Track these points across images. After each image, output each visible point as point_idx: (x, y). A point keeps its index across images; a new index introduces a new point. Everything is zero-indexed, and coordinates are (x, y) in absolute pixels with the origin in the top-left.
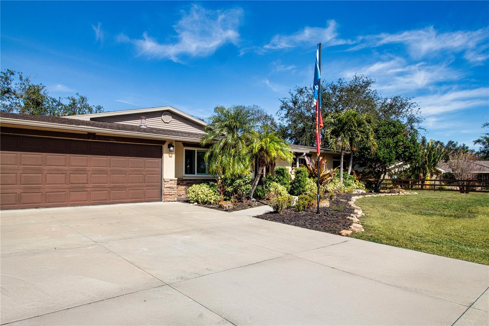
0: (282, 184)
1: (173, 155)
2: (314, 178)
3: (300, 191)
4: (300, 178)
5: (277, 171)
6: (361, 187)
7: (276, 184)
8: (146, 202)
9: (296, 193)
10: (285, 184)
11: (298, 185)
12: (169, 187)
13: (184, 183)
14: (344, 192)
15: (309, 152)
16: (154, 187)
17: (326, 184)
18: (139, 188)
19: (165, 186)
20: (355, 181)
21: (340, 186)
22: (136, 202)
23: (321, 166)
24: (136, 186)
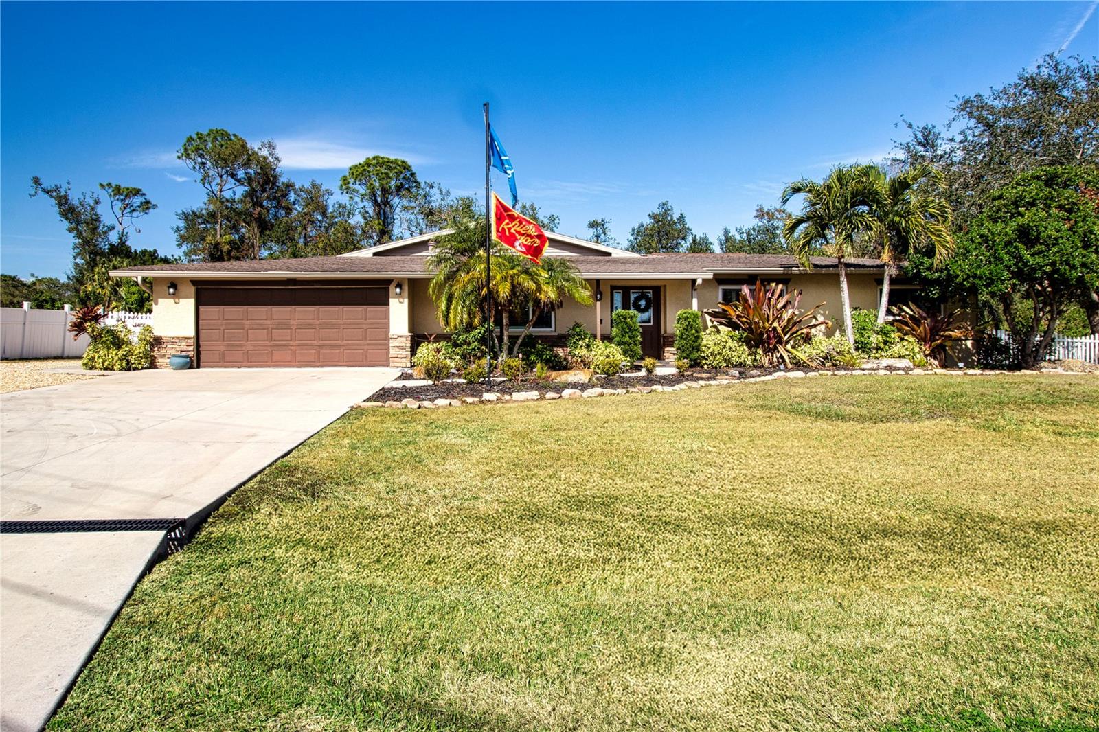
1: (405, 299)
8: (369, 366)
12: (397, 347)
14: (835, 365)
15: (711, 277)
16: (379, 347)
17: (781, 344)
18: (358, 347)
19: (391, 345)
20: (902, 339)
21: (826, 351)
22: (353, 366)
23: (760, 304)
24: (353, 345)
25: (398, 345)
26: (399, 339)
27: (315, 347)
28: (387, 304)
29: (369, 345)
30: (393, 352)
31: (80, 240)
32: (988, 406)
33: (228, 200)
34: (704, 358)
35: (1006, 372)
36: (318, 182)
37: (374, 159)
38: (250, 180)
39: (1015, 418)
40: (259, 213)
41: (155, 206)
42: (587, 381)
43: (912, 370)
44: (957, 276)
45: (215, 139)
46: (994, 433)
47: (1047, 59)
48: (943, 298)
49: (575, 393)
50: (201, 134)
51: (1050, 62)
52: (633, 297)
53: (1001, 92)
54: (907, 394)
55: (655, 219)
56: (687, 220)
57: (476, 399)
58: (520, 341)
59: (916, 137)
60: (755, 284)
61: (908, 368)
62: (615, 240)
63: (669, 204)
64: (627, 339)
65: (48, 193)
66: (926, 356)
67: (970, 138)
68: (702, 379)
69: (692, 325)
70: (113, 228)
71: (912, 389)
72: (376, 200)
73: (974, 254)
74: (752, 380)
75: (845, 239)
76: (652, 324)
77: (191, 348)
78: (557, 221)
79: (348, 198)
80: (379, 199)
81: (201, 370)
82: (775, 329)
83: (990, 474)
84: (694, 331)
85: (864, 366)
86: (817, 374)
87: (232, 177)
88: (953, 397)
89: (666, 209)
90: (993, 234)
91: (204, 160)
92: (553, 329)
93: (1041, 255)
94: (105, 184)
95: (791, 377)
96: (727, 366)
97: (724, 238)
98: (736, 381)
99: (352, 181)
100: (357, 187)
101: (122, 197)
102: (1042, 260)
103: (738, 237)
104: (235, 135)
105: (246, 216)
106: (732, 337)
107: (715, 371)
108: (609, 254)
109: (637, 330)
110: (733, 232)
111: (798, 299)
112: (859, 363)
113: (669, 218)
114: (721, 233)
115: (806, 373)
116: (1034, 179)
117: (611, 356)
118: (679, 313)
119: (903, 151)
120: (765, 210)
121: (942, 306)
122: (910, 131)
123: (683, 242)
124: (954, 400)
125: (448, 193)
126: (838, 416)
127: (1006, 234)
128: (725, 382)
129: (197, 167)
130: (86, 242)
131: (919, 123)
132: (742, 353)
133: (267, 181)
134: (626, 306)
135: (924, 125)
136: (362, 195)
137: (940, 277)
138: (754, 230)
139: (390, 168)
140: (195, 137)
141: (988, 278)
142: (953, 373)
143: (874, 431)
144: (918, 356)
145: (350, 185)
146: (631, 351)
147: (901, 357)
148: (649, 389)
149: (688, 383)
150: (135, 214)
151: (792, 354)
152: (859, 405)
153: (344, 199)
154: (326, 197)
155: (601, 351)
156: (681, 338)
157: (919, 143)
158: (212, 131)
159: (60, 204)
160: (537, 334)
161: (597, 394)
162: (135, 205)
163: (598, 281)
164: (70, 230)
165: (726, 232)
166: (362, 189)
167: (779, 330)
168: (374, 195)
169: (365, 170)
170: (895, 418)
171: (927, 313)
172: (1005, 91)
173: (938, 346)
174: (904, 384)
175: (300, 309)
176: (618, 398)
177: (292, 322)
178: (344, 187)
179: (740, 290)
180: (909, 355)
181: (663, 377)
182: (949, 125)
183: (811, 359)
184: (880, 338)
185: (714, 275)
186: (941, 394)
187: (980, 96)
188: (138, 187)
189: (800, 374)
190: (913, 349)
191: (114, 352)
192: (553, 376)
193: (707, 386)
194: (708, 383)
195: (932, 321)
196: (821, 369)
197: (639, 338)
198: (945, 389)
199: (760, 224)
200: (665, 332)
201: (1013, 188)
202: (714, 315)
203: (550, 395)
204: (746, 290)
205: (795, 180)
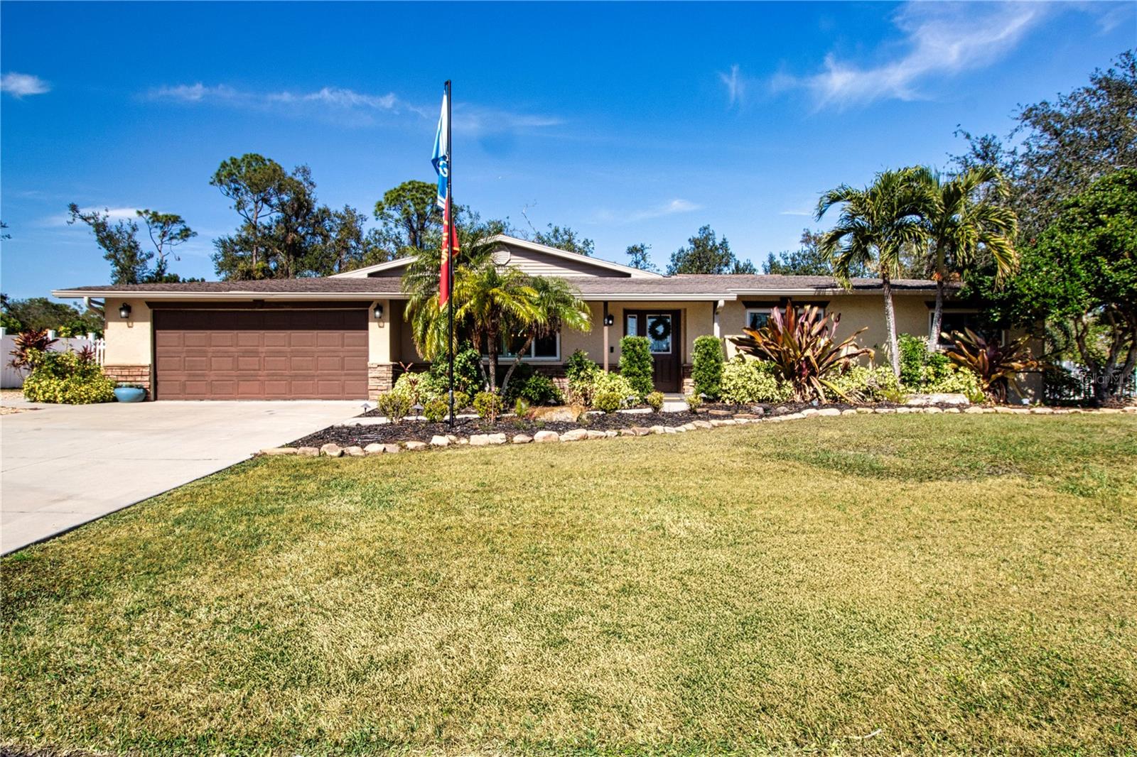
1: (385, 323)
8: (346, 400)
12: (377, 378)
14: (877, 401)
15: (734, 298)
16: (358, 377)
17: (815, 376)
18: (334, 378)
19: (370, 375)
20: (956, 371)
21: (867, 385)
22: (329, 399)
23: (791, 331)
24: (329, 375)
25: (377, 375)
26: (379, 368)
27: (284, 378)
28: (366, 328)
29: (346, 375)
30: (372, 383)
31: (118, 268)
32: (1068, 458)
33: (265, 228)
34: (726, 391)
35: (1082, 411)
36: (351, 208)
37: (410, 183)
38: (282, 205)
39: (1106, 475)
40: (293, 240)
41: (195, 234)
42: (575, 420)
43: (968, 407)
44: (1025, 295)
45: (249, 165)
46: (1081, 499)
47: (1124, 57)
48: (1005, 324)
49: (550, 436)
50: (235, 159)
51: (1126, 61)
52: (649, 322)
53: (1070, 98)
54: (962, 441)
55: (695, 244)
56: (730, 245)
57: (421, 444)
58: (511, 371)
59: (974, 149)
60: (785, 307)
61: (963, 404)
62: (655, 266)
63: (711, 228)
64: (636, 369)
65: (85, 220)
66: (984, 390)
67: (1035, 149)
68: (717, 417)
69: (711, 354)
70: (150, 256)
71: (969, 433)
72: (412, 227)
73: (1045, 269)
74: (776, 419)
75: (890, 254)
76: (670, 353)
77: (147, 378)
78: (591, 246)
79: (382, 224)
80: (415, 225)
81: (156, 402)
82: (808, 358)
83: (1090, 576)
84: (713, 361)
85: (911, 402)
86: (854, 411)
87: (266, 203)
88: (1021, 444)
89: (706, 233)
90: (1067, 246)
91: (237, 186)
92: (558, 357)
93: (1127, 271)
94: (142, 210)
95: (824, 415)
96: (753, 401)
97: (768, 264)
98: (757, 420)
99: (386, 207)
100: (391, 212)
101: (161, 225)
102: (1127, 276)
103: (782, 263)
104: (270, 160)
105: (281, 242)
106: (758, 369)
107: (738, 407)
108: (629, 275)
109: (647, 359)
110: (778, 259)
111: (835, 324)
112: (906, 398)
113: (711, 243)
114: (766, 259)
115: (841, 410)
116: (1116, 183)
117: (617, 390)
118: (697, 340)
119: (960, 165)
120: (812, 234)
121: (1003, 332)
122: (968, 142)
123: (726, 268)
124: (1024, 449)
125: (478, 216)
126: (872, 468)
127: (1083, 247)
128: (743, 421)
129: (231, 193)
130: (124, 270)
131: (978, 134)
132: (768, 386)
133: (301, 206)
134: (641, 332)
135: (984, 136)
136: (397, 221)
137: (1003, 297)
138: (799, 254)
139: (425, 193)
140: (229, 162)
141: (1062, 297)
142: (1018, 411)
143: (919, 494)
144: (975, 390)
145: (385, 211)
146: (641, 383)
147: (955, 391)
148: (646, 430)
149: (698, 423)
150: (174, 241)
151: (828, 387)
152: (901, 454)
153: (379, 225)
154: (360, 223)
155: (604, 383)
156: (699, 369)
157: (978, 156)
158: (246, 156)
159: (98, 232)
160: (535, 364)
161: (579, 436)
162: (174, 232)
163: (606, 303)
164: (107, 258)
165: (771, 258)
166: (397, 215)
167: (813, 360)
168: (409, 221)
169: (399, 195)
170: (948, 474)
171: (987, 341)
172: (1073, 97)
173: (998, 379)
174: (959, 426)
175: (269, 334)
176: (605, 442)
177: (260, 349)
178: (378, 213)
179: (770, 314)
180: (964, 389)
181: (671, 415)
182: (1011, 136)
183: (850, 393)
184: (930, 369)
185: (738, 296)
186: (1005, 439)
187: (1046, 103)
188: (178, 214)
189: (834, 412)
190: (969, 382)
191: (56, 383)
192: (536, 413)
193: (720, 426)
194: (722, 422)
195: (991, 350)
196: (861, 406)
197: (650, 368)
198: (1011, 434)
199: (805, 248)
200: (685, 362)
201: (1090, 194)
202: (739, 343)
203: (519, 438)
204: (776, 314)
205: (833, 187)
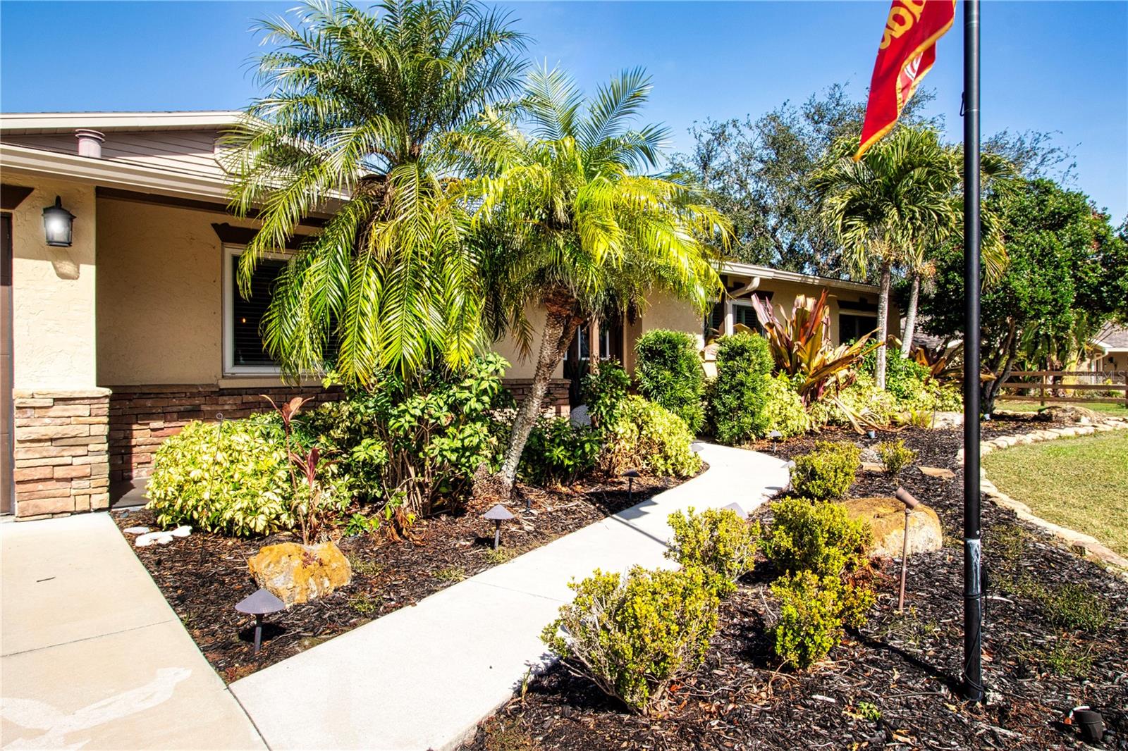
0: (666, 405)
1: (82, 267)
2: (791, 373)
3: (742, 429)
4: (740, 376)
5: (650, 350)
6: (951, 403)
7: (645, 403)
9: (726, 436)
10: (682, 401)
11: (735, 404)
12: (52, 440)
13: (227, 407)
19: (21, 433)
25: (52, 431)
26: (59, 410)
30: (29, 459)
85: (936, 425)
112: (930, 421)
